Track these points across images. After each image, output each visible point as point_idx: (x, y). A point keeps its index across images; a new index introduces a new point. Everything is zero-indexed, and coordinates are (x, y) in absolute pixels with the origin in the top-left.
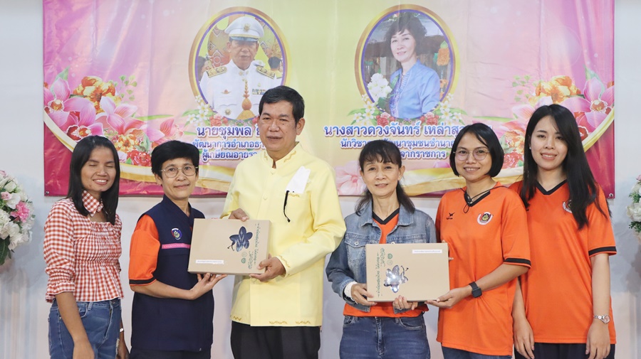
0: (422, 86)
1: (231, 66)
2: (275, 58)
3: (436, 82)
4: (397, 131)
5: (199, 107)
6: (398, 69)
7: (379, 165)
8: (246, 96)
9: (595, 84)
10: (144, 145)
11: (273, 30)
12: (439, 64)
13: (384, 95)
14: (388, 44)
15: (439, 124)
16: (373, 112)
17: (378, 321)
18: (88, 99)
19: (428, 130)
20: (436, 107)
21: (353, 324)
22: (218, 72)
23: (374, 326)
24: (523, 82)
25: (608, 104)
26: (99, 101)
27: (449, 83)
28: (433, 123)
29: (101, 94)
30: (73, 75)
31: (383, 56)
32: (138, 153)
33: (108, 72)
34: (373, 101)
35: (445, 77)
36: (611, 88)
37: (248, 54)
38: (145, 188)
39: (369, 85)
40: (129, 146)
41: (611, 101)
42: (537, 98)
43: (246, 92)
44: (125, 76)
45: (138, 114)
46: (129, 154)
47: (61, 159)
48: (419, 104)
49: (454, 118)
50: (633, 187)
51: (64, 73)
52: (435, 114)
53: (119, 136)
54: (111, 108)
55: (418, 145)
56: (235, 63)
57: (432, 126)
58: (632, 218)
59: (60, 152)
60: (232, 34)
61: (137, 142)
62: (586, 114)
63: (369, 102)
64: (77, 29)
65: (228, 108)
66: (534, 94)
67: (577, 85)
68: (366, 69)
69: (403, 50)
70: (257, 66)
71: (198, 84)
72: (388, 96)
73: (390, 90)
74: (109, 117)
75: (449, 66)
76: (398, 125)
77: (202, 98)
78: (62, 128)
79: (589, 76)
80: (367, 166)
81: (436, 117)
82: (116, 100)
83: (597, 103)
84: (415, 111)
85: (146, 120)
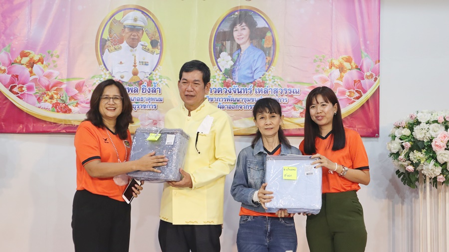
0: (255, 60)
1: (125, 45)
2: (155, 40)
3: (263, 58)
4: (237, 91)
5: (102, 73)
6: (238, 49)
7: (267, 115)
8: (135, 66)
9: (367, 62)
10: (64, 98)
11: (153, 21)
12: (265, 46)
13: (228, 67)
14: (231, 32)
15: (265, 87)
16: (221, 78)
17: (269, 219)
18: (24, 66)
19: (258, 91)
20: (263, 75)
21: (250, 221)
22: (116, 49)
23: (265, 222)
24: (321, 60)
25: (376, 75)
26: (32, 67)
27: (272, 60)
28: (261, 86)
29: (34, 63)
30: (14, 49)
31: (228, 41)
32: (60, 104)
33: (39, 48)
34: (221, 71)
35: (269, 55)
36: (378, 64)
37: (136, 37)
38: (64, 128)
39: (218, 60)
40: (53, 99)
41: (377, 73)
42: (329, 70)
43: (135, 63)
44: (51, 51)
45: (59, 77)
46: (53, 104)
47: (5, 107)
48: (252, 73)
49: (275, 83)
50: (391, 130)
51: (7, 48)
52: (263, 80)
53: (46, 92)
54: (41, 73)
55: (251, 101)
56: (127, 43)
57: (260, 88)
58: (390, 150)
59: (4, 102)
60: (125, 23)
61: (59, 96)
62: (361, 81)
63: (218, 71)
64: (17, 17)
65: (123, 74)
66: (328, 68)
67: (355, 63)
68: (216, 49)
69: (242, 37)
70: (142, 45)
71: (102, 57)
72: (231, 67)
73: (232, 63)
74: (39, 79)
75: (272, 48)
76: (237, 87)
77: (104, 67)
78: (6, 86)
79: (363, 56)
80: (259, 116)
81: (263, 82)
82: (44, 67)
83: (368, 74)
84: (249, 78)
85: (65, 81)
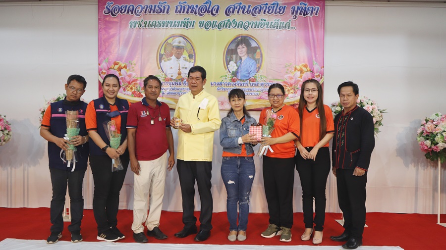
0: (250, 66)
1: (173, 57)
2: (191, 54)
3: (255, 65)
4: (239, 84)
5: (160, 74)
6: (240, 60)
7: (236, 99)
8: (179, 70)
9: (316, 67)
10: (139, 89)
11: (190, 43)
12: (256, 58)
13: (234, 70)
14: (236, 49)
15: (256, 82)
16: (230, 77)
17: (239, 158)
19: (252, 84)
20: (255, 75)
22: (168, 60)
23: (237, 160)
24: (289, 66)
26: (120, 71)
27: (260, 65)
28: (254, 81)
29: (121, 68)
30: (110, 61)
31: (234, 54)
32: (136, 92)
33: (124, 59)
34: (230, 72)
35: (258, 63)
36: (323, 69)
37: (180, 53)
39: (229, 66)
40: (132, 89)
41: (322, 74)
43: (179, 68)
44: (131, 61)
45: (136, 77)
46: (132, 92)
48: (248, 74)
49: (262, 79)
51: (107, 60)
53: (128, 85)
54: (125, 74)
55: (248, 90)
56: (175, 56)
60: (174, 45)
61: (135, 87)
63: (228, 73)
64: (112, 42)
65: (172, 74)
66: (293, 71)
67: (309, 68)
68: (227, 60)
69: (242, 52)
70: (184, 57)
72: (236, 70)
74: (125, 78)
75: (260, 59)
79: (314, 64)
80: (232, 99)
81: (255, 79)
82: (127, 71)
83: (317, 74)
84: (246, 76)
85: (139, 79)
